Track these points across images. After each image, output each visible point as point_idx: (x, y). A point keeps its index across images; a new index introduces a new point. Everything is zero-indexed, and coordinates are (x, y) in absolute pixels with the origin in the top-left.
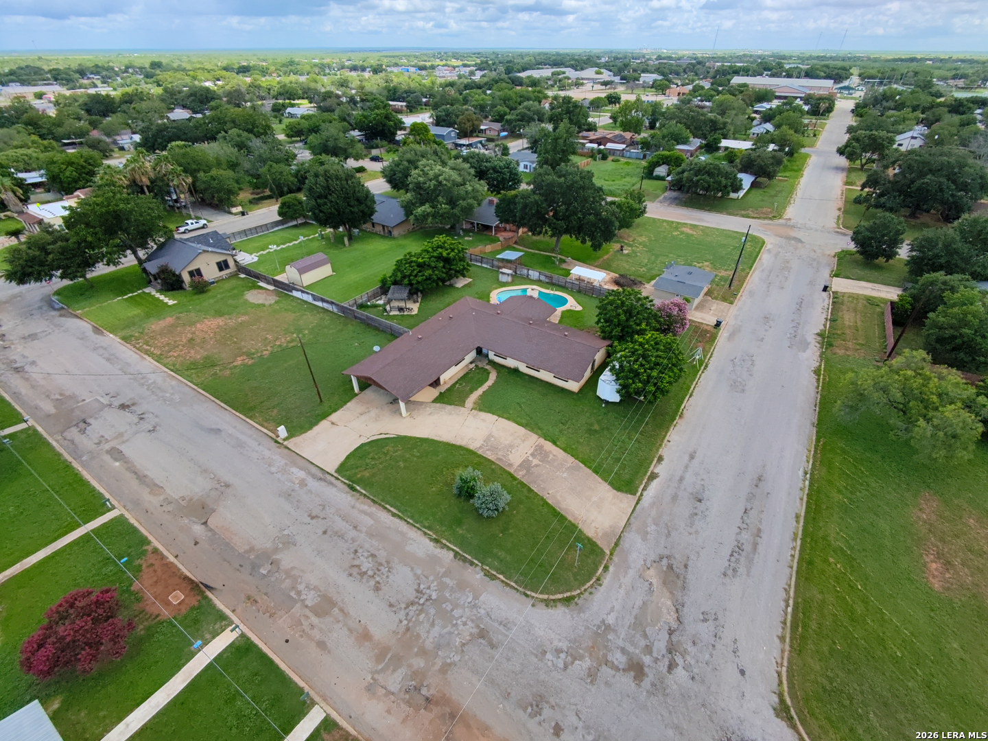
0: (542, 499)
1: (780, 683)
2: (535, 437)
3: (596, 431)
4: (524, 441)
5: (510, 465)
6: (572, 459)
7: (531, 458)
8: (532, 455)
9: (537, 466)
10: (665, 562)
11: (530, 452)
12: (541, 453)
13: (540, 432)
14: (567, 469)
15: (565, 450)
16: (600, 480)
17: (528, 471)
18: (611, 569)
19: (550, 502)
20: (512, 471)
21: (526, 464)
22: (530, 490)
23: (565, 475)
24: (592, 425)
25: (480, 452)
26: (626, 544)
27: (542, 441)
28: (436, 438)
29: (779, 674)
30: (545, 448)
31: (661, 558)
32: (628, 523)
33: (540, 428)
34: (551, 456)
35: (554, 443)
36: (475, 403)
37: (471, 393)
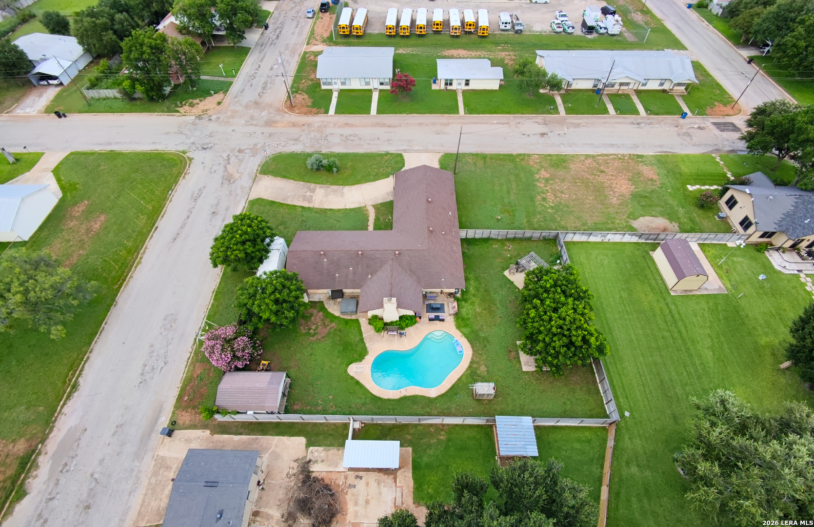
0: (296, 180)
1: (190, 164)
2: (316, 206)
3: (281, 225)
4: (321, 201)
5: (320, 187)
6: (288, 203)
7: (312, 194)
8: (312, 196)
9: (306, 192)
10: (232, 182)
11: (314, 197)
12: (308, 199)
13: (315, 210)
14: (289, 197)
15: (295, 206)
16: (269, 199)
17: (309, 188)
18: (255, 171)
19: (291, 180)
20: (318, 185)
21: (313, 191)
22: (304, 181)
23: (289, 194)
24: (285, 228)
25: (341, 187)
26: (250, 181)
27: (311, 206)
28: (370, 183)
29: (189, 167)
30: (307, 203)
31: (234, 182)
32: (250, 189)
33: (317, 212)
34: (301, 199)
35: (302, 207)
36: (367, 210)
37: (376, 216)
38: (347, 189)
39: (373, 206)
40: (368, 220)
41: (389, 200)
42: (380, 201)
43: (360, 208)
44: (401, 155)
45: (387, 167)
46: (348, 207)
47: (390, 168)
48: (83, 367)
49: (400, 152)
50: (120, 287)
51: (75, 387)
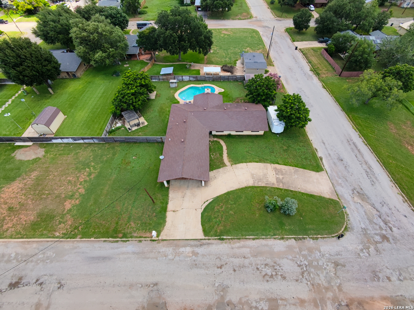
3: (287, 150)
4: (267, 169)
5: (273, 184)
7: (277, 176)
8: (276, 174)
10: (355, 192)
12: (279, 172)
17: (282, 183)
18: (345, 206)
20: (277, 186)
23: (296, 176)
24: (282, 147)
28: (232, 189)
32: (332, 184)
36: (229, 162)
37: (223, 157)
38: (250, 183)
39: (226, 166)
40: (227, 153)
41: (214, 171)
42: (221, 170)
43: (235, 164)
44: (206, 232)
45: (219, 211)
46: (245, 164)
47: (216, 210)
48: (328, 91)
49: (207, 238)
50: (349, 117)
51: (324, 87)
